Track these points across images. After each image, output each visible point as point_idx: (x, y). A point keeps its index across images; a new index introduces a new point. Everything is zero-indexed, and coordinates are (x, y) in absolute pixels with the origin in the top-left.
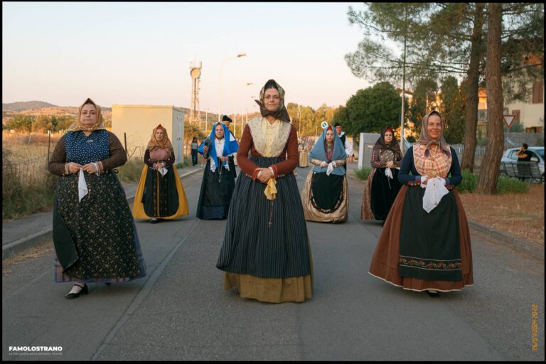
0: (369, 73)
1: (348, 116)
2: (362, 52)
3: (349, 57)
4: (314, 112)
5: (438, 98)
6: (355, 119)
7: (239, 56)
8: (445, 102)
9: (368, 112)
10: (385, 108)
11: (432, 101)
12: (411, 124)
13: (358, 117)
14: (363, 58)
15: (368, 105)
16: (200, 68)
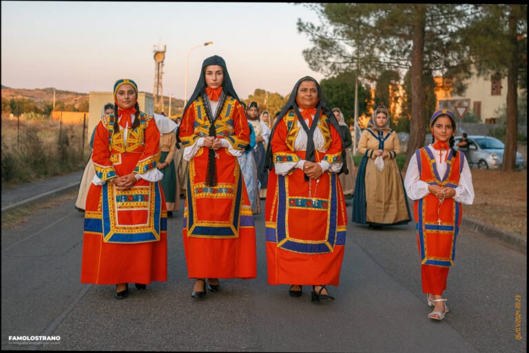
0: (324, 67)
2: (319, 48)
3: (307, 52)
5: (401, 88)
7: (206, 44)
10: (347, 97)
11: (395, 91)
14: (319, 53)
15: (331, 95)
16: (163, 52)
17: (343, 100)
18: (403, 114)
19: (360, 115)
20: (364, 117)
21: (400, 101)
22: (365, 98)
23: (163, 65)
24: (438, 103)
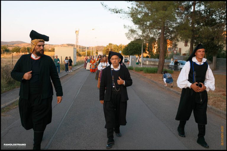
0: (132, 39)
1: (127, 49)
2: (130, 32)
3: (126, 34)
4: (118, 46)
5: (156, 44)
6: (130, 50)
7: (93, 29)
8: (158, 45)
9: (134, 48)
11: (154, 45)
12: (148, 52)
13: (131, 50)
14: (130, 34)
15: (134, 46)
16: (78, 31)
17: (138, 48)
18: (157, 52)
19: (143, 53)
20: (144, 53)
21: (156, 48)
22: (145, 47)
23: (78, 35)
24: (168, 48)
